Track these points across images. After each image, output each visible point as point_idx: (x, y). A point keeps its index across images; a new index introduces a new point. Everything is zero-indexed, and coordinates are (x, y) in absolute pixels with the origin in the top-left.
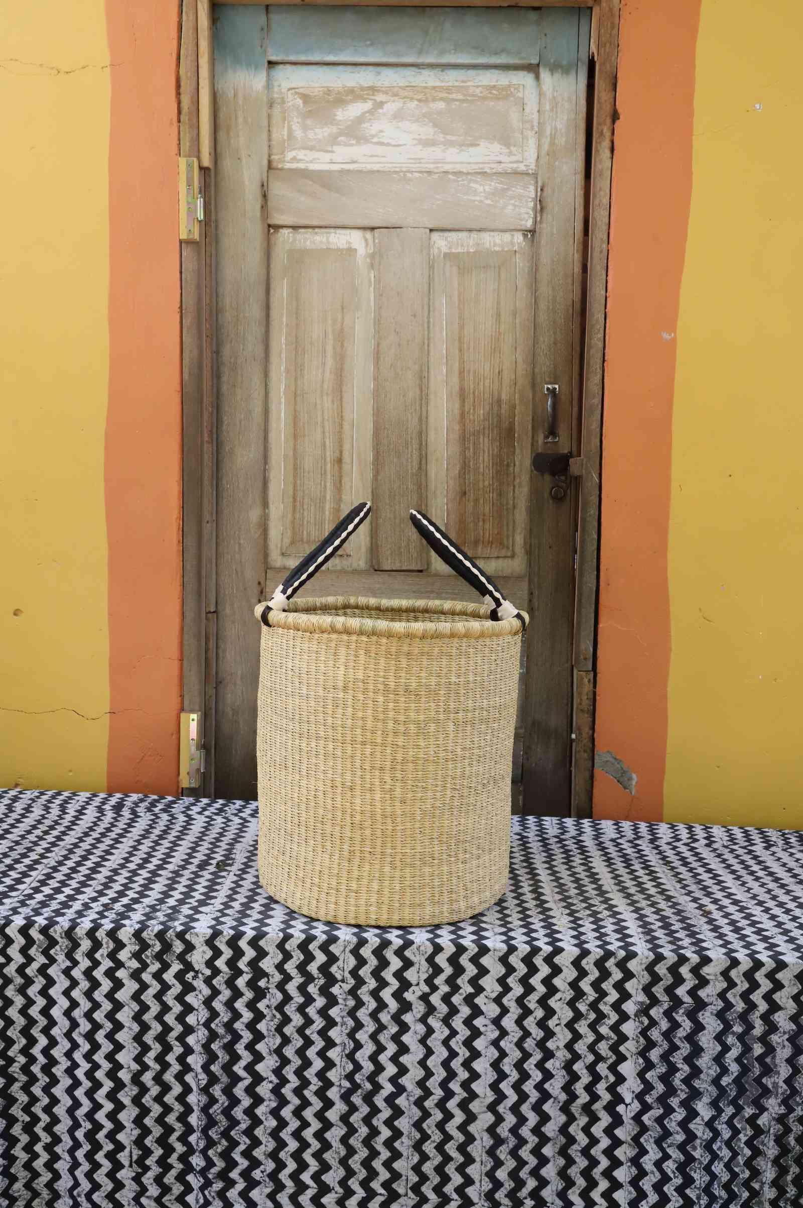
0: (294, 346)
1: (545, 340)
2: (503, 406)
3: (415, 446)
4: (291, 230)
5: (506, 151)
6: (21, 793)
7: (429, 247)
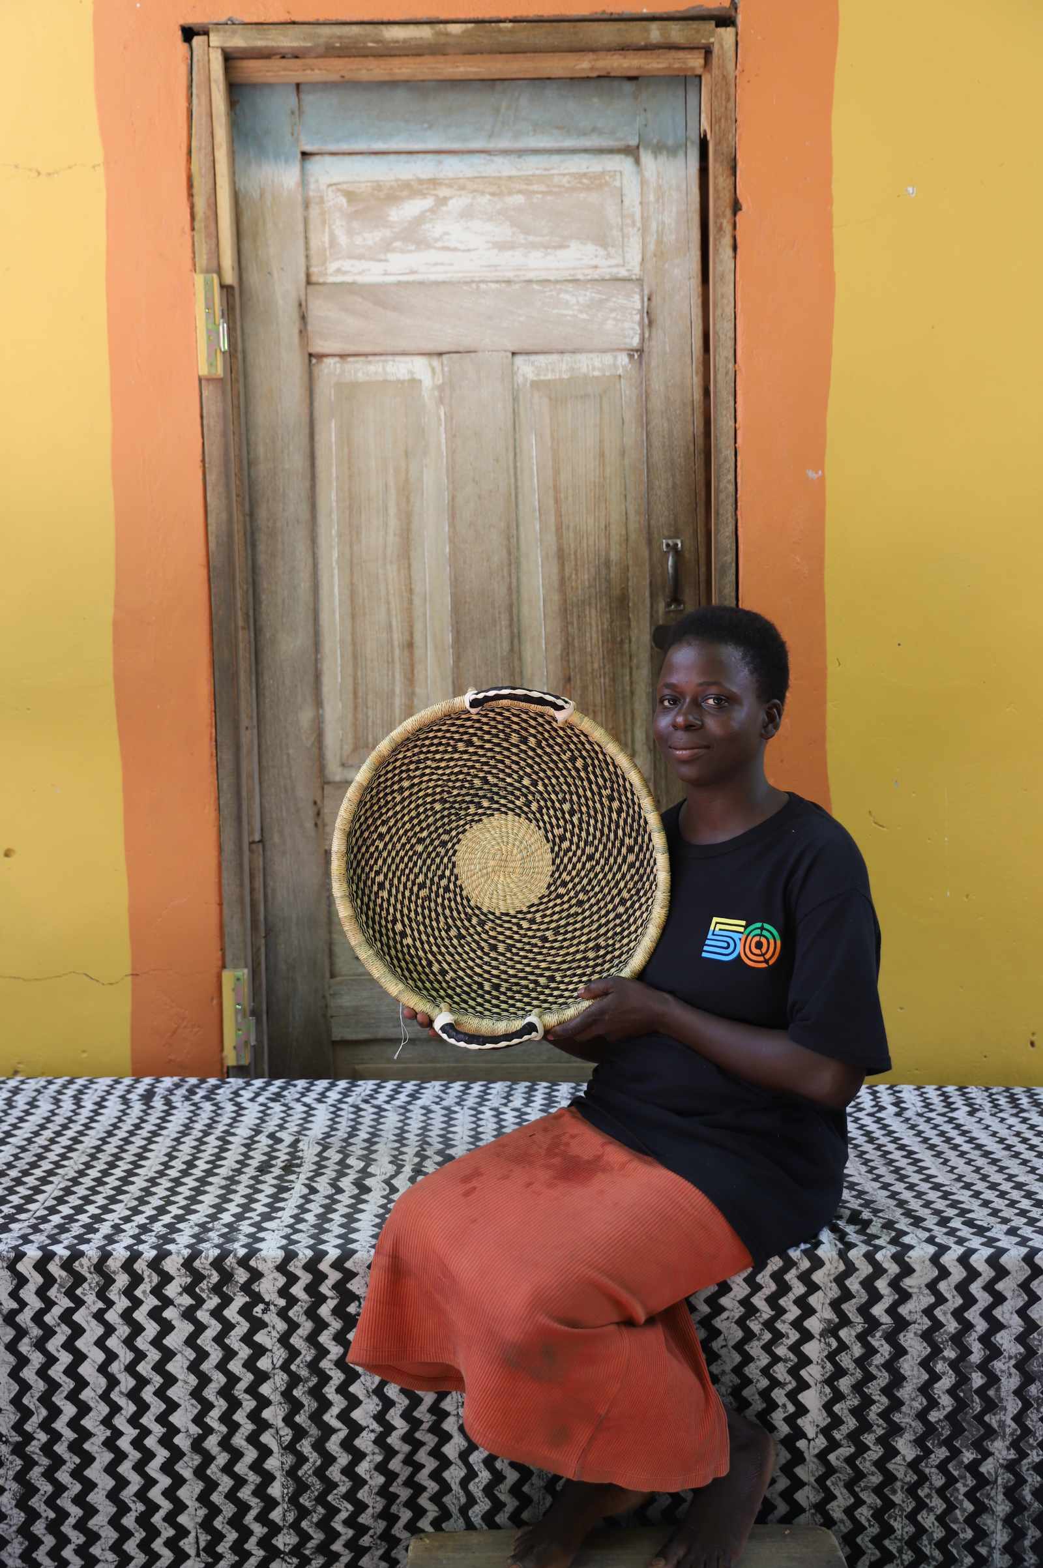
0: (347, 503)
1: (662, 484)
2: (613, 568)
3: (505, 622)
4: (337, 359)
5: (602, 252)
6: (23, 1082)
7: (513, 374)
